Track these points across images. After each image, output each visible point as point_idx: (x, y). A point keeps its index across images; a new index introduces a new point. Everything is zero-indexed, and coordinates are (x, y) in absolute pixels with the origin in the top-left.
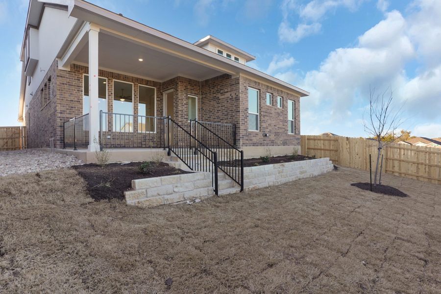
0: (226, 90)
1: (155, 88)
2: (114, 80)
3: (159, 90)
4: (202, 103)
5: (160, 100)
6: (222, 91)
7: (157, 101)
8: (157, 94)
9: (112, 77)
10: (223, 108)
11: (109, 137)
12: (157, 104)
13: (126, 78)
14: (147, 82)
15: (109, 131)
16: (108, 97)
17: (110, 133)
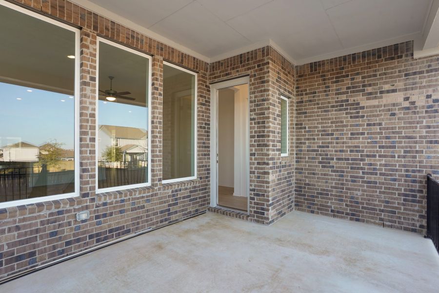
0: (386, 87)
1: (196, 74)
2: (99, 39)
3: (202, 81)
4: (298, 114)
5: (205, 103)
6: (369, 89)
7: (199, 104)
8: (199, 88)
9: (95, 28)
10: (377, 129)
11: (84, 216)
12: (199, 111)
13: (133, 39)
14: (183, 59)
15: (85, 195)
16: (82, 90)
17: (87, 201)
